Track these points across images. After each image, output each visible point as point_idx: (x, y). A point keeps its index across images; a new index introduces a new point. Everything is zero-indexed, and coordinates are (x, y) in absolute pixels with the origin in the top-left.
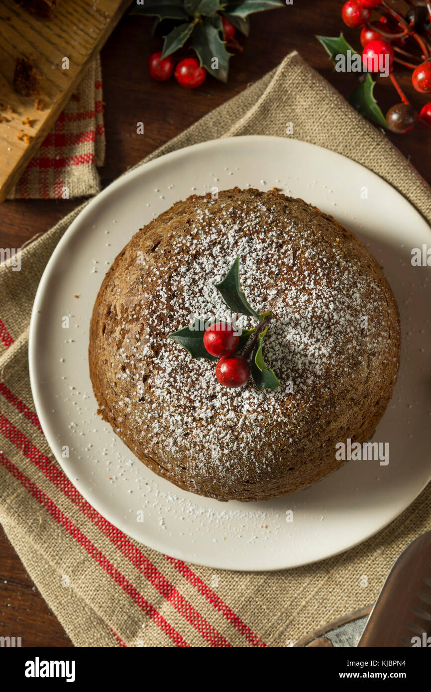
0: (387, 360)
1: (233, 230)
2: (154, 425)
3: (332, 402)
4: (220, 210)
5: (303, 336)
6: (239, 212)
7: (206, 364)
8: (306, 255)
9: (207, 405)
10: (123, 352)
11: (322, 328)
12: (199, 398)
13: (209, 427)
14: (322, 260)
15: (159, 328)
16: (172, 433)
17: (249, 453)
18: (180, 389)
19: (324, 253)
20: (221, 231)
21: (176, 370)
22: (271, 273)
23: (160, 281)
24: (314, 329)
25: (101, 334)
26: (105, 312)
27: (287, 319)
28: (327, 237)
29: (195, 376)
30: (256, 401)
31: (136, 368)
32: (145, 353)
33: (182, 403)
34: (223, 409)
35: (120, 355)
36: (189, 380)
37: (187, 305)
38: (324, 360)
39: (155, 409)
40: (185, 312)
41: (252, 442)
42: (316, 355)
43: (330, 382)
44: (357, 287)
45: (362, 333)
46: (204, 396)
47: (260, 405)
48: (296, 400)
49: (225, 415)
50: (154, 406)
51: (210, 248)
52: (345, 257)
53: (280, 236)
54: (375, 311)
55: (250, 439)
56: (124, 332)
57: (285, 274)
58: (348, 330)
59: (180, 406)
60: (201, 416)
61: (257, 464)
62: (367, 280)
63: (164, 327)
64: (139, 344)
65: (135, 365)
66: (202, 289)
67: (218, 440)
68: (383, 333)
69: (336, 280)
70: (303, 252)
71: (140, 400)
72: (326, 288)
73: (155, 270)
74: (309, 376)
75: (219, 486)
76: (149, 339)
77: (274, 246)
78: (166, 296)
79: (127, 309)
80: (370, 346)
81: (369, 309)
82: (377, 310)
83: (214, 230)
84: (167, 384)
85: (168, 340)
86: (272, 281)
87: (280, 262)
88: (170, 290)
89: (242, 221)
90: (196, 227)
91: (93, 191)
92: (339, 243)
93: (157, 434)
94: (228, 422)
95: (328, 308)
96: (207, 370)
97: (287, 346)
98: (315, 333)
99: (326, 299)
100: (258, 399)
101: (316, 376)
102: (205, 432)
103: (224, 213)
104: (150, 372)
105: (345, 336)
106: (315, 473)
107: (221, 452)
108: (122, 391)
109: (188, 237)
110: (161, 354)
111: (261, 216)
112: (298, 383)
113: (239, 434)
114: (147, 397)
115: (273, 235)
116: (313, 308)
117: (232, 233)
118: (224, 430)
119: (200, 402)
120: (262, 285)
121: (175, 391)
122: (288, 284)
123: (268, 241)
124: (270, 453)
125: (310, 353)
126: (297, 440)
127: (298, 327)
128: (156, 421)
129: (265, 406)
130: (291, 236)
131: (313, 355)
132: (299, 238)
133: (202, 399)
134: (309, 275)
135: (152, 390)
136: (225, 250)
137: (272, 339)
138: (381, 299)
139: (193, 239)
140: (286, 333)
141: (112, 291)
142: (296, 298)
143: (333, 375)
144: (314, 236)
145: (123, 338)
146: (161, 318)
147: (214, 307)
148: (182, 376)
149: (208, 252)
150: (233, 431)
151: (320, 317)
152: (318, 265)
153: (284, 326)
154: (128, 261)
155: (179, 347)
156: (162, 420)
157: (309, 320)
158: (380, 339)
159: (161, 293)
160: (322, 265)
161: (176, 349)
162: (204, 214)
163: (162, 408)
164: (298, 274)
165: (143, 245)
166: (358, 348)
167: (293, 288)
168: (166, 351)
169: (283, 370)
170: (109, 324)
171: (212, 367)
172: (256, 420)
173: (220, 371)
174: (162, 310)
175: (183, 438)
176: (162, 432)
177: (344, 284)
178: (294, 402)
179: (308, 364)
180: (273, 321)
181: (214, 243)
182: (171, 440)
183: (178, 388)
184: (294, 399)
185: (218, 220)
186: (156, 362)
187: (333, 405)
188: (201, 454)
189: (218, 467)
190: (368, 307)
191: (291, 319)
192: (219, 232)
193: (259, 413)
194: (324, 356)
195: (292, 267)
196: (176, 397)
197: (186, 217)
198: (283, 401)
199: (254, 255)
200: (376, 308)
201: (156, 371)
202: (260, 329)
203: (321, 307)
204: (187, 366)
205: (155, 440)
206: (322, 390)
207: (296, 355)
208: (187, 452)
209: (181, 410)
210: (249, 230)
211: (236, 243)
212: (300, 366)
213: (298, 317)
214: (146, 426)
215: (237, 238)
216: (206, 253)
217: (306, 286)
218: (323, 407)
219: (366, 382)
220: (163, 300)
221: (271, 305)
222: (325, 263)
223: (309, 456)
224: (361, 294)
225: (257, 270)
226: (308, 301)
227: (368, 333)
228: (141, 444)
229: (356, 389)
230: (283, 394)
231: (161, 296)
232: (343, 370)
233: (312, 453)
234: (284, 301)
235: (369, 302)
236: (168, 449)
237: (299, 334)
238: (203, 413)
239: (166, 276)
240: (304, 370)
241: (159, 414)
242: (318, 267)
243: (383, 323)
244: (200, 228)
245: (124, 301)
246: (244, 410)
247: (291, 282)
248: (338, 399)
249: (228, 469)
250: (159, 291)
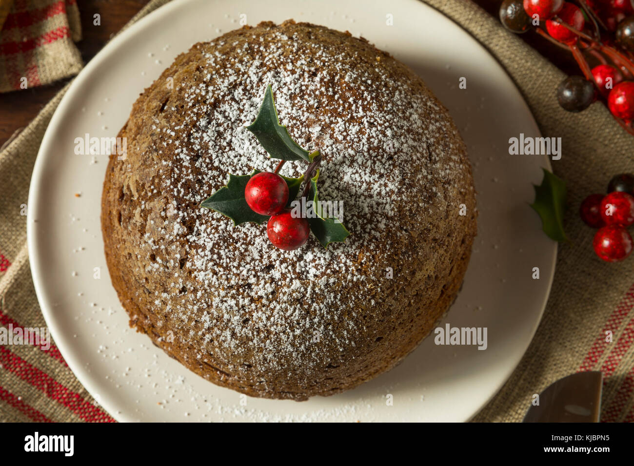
0: (465, 188)
1: (254, 67)
2: (203, 319)
3: (412, 247)
4: (233, 49)
5: (363, 173)
6: (256, 47)
7: (253, 230)
8: (347, 79)
9: (264, 278)
10: (149, 238)
11: (384, 160)
12: (253, 273)
13: (272, 306)
14: (365, 82)
15: (187, 198)
16: (227, 324)
17: (326, 328)
18: (227, 266)
19: (366, 74)
20: (240, 71)
21: (218, 244)
22: (309, 108)
23: (177, 143)
24: (374, 163)
25: (116, 223)
26: (117, 196)
27: (340, 158)
28: (366, 57)
29: (243, 246)
30: (322, 261)
31: (168, 253)
32: (175, 232)
33: (233, 282)
34: (285, 279)
35: (145, 242)
36: (237, 253)
37: (216, 164)
38: (394, 197)
39: (201, 298)
40: (216, 173)
41: (328, 313)
42: (383, 193)
43: (405, 223)
44: (412, 107)
45: (431, 160)
46: (259, 268)
47: (328, 266)
48: (371, 251)
49: (289, 287)
50: (199, 294)
51: (230, 93)
52: (391, 76)
53: (311, 63)
54: (439, 133)
55: (324, 311)
56: (145, 214)
57: (327, 105)
58: (414, 158)
59: (231, 287)
60: (259, 294)
61: (337, 340)
62: (422, 99)
63: (193, 196)
64: (167, 222)
65: (166, 249)
66: (231, 141)
67: (286, 319)
68: (453, 157)
69: (387, 103)
70: (342, 77)
71: (180, 292)
72: (377, 113)
73: (169, 131)
74: (380, 219)
75: (296, 379)
76: (178, 214)
77: (306, 75)
78: (188, 158)
79: (143, 185)
80: (443, 174)
81: (433, 131)
82: (441, 132)
83: (231, 71)
84: (211, 264)
85: (202, 210)
86: (312, 117)
87: (317, 93)
88: (192, 150)
89: (262, 55)
90: (209, 72)
91: (74, 70)
92: (381, 61)
93: (209, 329)
94: (294, 294)
95: (385, 136)
96: (255, 236)
97: (346, 189)
98: (376, 168)
99: (381, 125)
100: (325, 259)
101: (388, 218)
102: (268, 313)
103: (239, 51)
104: (187, 253)
105: (412, 165)
106: (407, 340)
107: (291, 334)
108: (156, 287)
109: (201, 85)
110: (196, 229)
111: (283, 46)
112: (368, 230)
113: (310, 306)
114: (189, 285)
115: (302, 64)
116: (368, 139)
117: (253, 70)
118: (291, 305)
119: (254, 276)
120: (302, 124)
121: (221, 269)
122: (332, 116)
123: (298, 71)
124: (351, 323)
125: (376, 192)
126: (380, 301)
127: (355, 164)
128: (205, 313)
129: (335, 266)
130: (324, 62)
131: (379, 194)
132: (334, 62)
133: (256, 273)
134: (355, 102)
135: (193, 275)
136: (249, 91)
137: (327, 185)
138: (443, 119)
139: (207, 86)
140: (341, 175)
141: (121, 169)
142: (345, 130)
143: (408, 213)
144: (351, 57)
145: (146, 220)
146: (187, 186)
147: (250, 160)
148: (226, 250)
149: (229, 97)
150: (301, 305)
151: (378, 148)
152: (362, 88)
153: (338, 167)
154: (133, 131)
155: (217, 215)
156: (213, 310)
157: (366, 154)
158: (452, 164)
159: (182, 156)
160: (367, 87)
161: (213, 219)
162: (215, 57)
163: (210, 295)
164: (341, 102)
165: (148, 108)
166: (429, 177)
167: (339, 120)
168: (201, 224)
169: (348, 218)
170: (124, 210)
171: (262, 232)
172: (327, 285)
173: (273, 231)
174: (187, 175)
175: (243, 327)
176: (216, 325)
177: (398, 105)
178: (368, 254)
179: (375, 206)
180: (323, 163)
181: (234, 86)
182: (228, 333)
183: (225, 265)
184: (368, 250)
185: (233, 60)
186: (191, 240)
187: (414, 250)
188: (268, 341)
189: (291, 354)
190: (431, 128)
191: (345, 157)
192: (238, 72)
193: (329, 276)
194: (393, 192)
195: (333, 96)
196: (224, 277)
197: (193, 65)
198: (355, 255)
199: (285, 90)
200: (439, 129)
201: (194, 251)
202: (310, 174)
203: (377, 136)
204: (231, 236)
205: (208, 337)
206: (399, 234)
207: (359, 198)
208: (251, 343)
209: (234, 291)
210: (273, 63)
211: (261, 80)
212: (366, 210)
213: (352, 152)
214: (193, 323)
215: (260, 74)
216: (227, 98)
217: (354, 114)
218: (403, 254)
219: (447, 216)
220: (186, 164)
221: (317, 144)
222: (371, 85)
223: (397, 319)
224: (420, 115)
225: (292, 107)
226: (361, 132)
227: (437, 159)
228: (191, 348)
229: (438, 227)
230: (354, 247)
231: (182, 159)
232: (418, 205)
233: (400, 314)
234: (331, 137)
235: (430, 122)
236: (225, 345)
237: (357, 172)
238: (262, 290)
239: (184, 135)
240: (373, 214)
241: (207, 303)
242: (363, 91)
243: (451, 146)
244: (214, 72)
245: (138, 177)
246: (311, 276)
247: (336, 114)
248: (419, 242)
249: (304, 355)
250: (178, 154)
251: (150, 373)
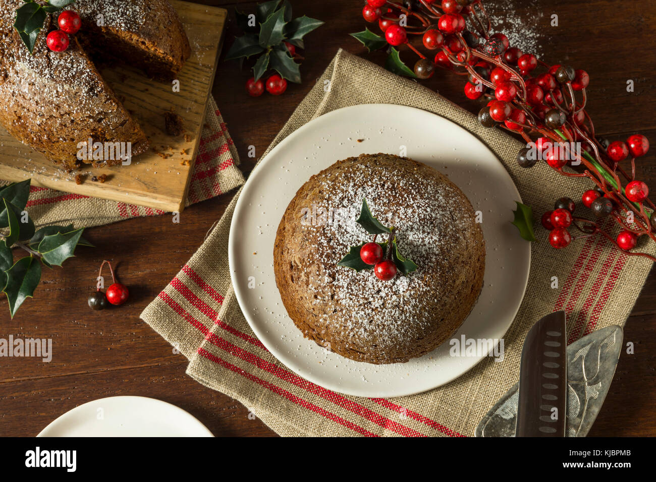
0: (474, 231)
1: (351, 187)
2: (348, 325)
3: (451, 268)
4: (337, 178)
5: (418, 234)
6: (349, 175)
7: (367, 273)
8: (401, 185)
9: (377, 297)
10: (312, 287)
11: (428, 225)
12: (371, 295)
13: (383, 311)
14: (411, 184)
15: (329, 262)
16: (361, 325)
17: (413, 318)
18: (357, 294)
19: (411, 180)
20: (343, 190)
21: (350, 284)
22: (384, 204)
23: (318, 234)
24: (424, 227)
25: (291, 282)
26: (289, 268)
27: (405, 228)
28: (409, 170)
29: (363, 283)
30: (406, 283)
31: (324, 293)
32: (326, 281)
33: (361, 302)
34: (388, 296)
35: (310, 289)
36: (360, 286)
37: (341, 242)
38: (437, 243)
39: (345, 314)
40: (342, 247)
41: (413, 310)
42: (431, 242)
43: (445, 256)
44: (438, 193)
45: (453, 220)
46: (373, 293)
47: (409, 285)
48: (430, 274)
49: (391, 300)
50: (344, 312)
51: (341, 203)
52: (424, 178)
53: (380, 179)
54: (455, 203)
55: (411, 309)
56: (307, 275)
57: (393, 201)
58: (444, 220)
59: (361, 305)
60: (376, 306)
61: (420, 324)
62: (443, 186)
63: (332, 261)
64: (320, 277)
65: (322, 291)
66: (346, 229)
67: (392, 317)
68: (465, 215)
69: (425, 194)
70: (398, 184)
71: (333, 312)
72: (421, 200)
73: (312, 229)
74: (432, 256)
75: (401, 349)
76: (326, 272)
77: (379, 186)
78: (326, 241)
79: (304, 260)
80: (461, 226)
81: (452, 204)
82: (456, 203)
83: (339, 191)
84: (348, 294)
85: (338, 267)
86: (387, 208)
87: (387, 195)
88: (327, 237)
89: (353, 179)
90: (327, 193)
92: (417, 170)
93: (352, 329)
94: (394, 303)
95: (427, 212)
96: (369, 276)
97: (411, 243)
98: (425, 230)
99: (423, 206)
100: (407, 282)
101: (436, 255)
102: (382, 315)
103: (340, 179)
104: (334, 291)
105: (443, 224)
106: (457, 318)
107: (396, 324)
108: (319, 312)
109: (324, 201)
110: (336, 278)
111: (363, 172)
112: (427, 263)
113: (403, 308)
114: (338, 308)
115: (376, 181)
116: (418, 215)
117: (350, 189)
118: (393, 309)
119: (372, 297)
120: (382, 213)
121: (354, 297)
122: (397, 206)
123: (375, 185)
124: (426, 313)
125: (427, 243)
126: (439, 299)
127: (414, 229)
128: (349, 321)
129: (413, 285)
130: (387, 177)
131: (429, 243)
132: (392, 176)
133: (372, 295)
134: (407, 196)
135: (339, 302)
136: (350, 200)
137: (401, 243)
138: (456, 195)
139: (328, 201)
140: (407, 236)
141: (288, 253)
142: (405, 212)
143: (446, 251)
144: (401, 172)
145: (308, 278)
146: (328, 256)
147: (358, 237)
148: (355, 286)
149: (341, 205)
150: (399, 308)
151: (424, 219)
152: (410, 188)
153: (405, 233)
154: (291, 231)
155: (347, 269)
156: (353, 319)
157: (418, 223)
158: (465, 219)
159: (322, 241)
160: (412, 187)
161: (345, 271)
162: (328, 184)
163: (350, 311)
164: (400, 198)
165: (297, 217)
166: (454, 229)
167: (401, 207)
168: (339, 275)
169: (415, 259)
170: (295, 274)
171: (371, 273)
172: (410, 295)
173: (378, 272)
174: (327, 250)
175: (370, 325)
176: (355, 327)
177: (431, 194)
178: (429, 276)
179: (428, 250)
180: (397, 232)
181: (342, 199)
182: (362, 330)
183: (355, 294)
184: (429, 274)
185: (338, 184)
186: (335, 284)
187: (453, 269)
188: (384, 330)
189: (397, 335)
190: (450, 202)
191: (407, 227)
192: (342, 191)
193: (410, 290)
194: (436, 241)
195: (396, 195)
196: (356, 300)
197: (317, 190)
198: (422, 277)
199: (370, 197)
200: (455, 201)
201: (338, 289)
202: (391, 239)
203: (423, 212)
204: (356, 279)
205: (352, 334)
206: (443, 262)
207: (419, 247)
208: (375, 333)
209: (363, 307)
210: (360, 183)
211: (356, 193)
212: (424, 253)
213: (411, 224)
214: (343, 328)
215: (355, 190)
216: (340, 206)
217: (409, 203)
218: (447, 272)
219: (467, 248)
220: (325, 245)
221: (392, 223)
222: (414, 185)
223: (450, 307)
224: (443, 196)
225: (375, 205)
226: (414, 212)
227: (457, 218)
228: (342, 342)
229: (463, 255)
230: (421, 273)
231: (322, 243)
232: (451, 246)
233: (451, 305)
234: (399, 217)
235: (449, 199)
236: (362, 336)
237: (415, 234)
238: (377, 303)
239: (321, 230)
240: (427, 254)
241: (349, 316)
242: (411, 190)
243: (463, 209)
244: (330, 193)
245: (299, 256)
246: (401, 292)
247: (398, 204)
248: (454, 265)
249: (404, 334)
250: (320, 240)
251: (328, 356)
